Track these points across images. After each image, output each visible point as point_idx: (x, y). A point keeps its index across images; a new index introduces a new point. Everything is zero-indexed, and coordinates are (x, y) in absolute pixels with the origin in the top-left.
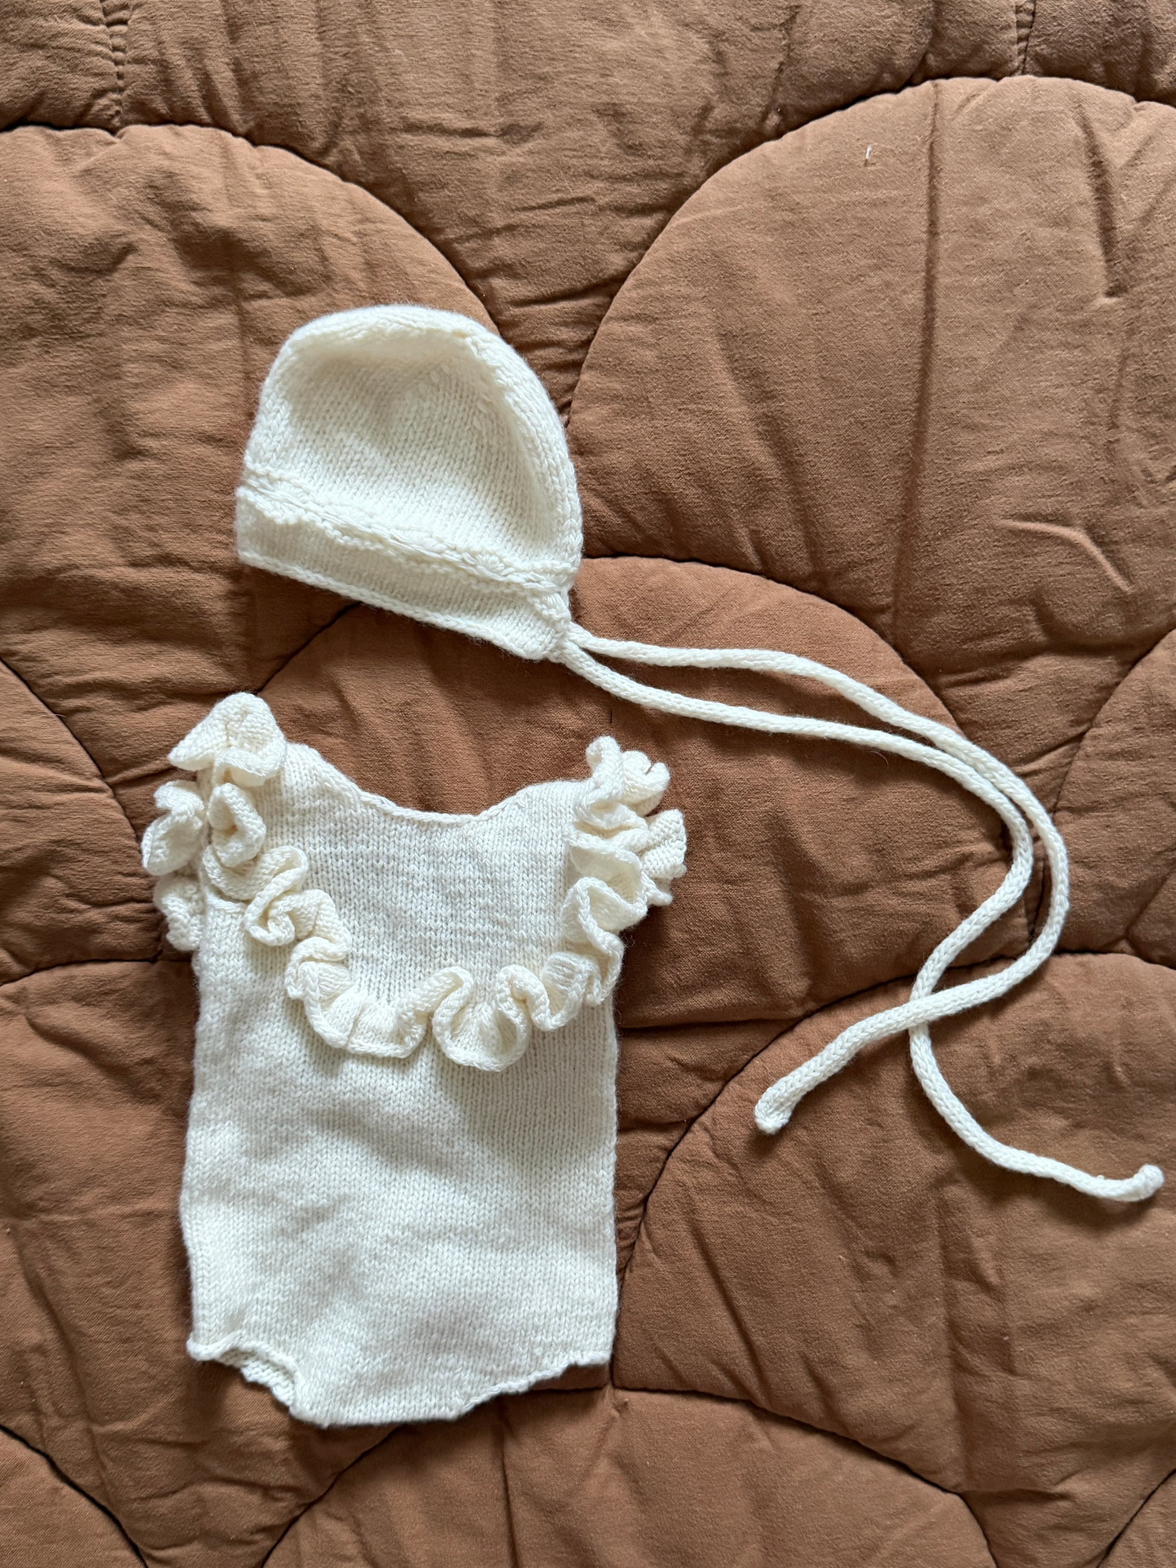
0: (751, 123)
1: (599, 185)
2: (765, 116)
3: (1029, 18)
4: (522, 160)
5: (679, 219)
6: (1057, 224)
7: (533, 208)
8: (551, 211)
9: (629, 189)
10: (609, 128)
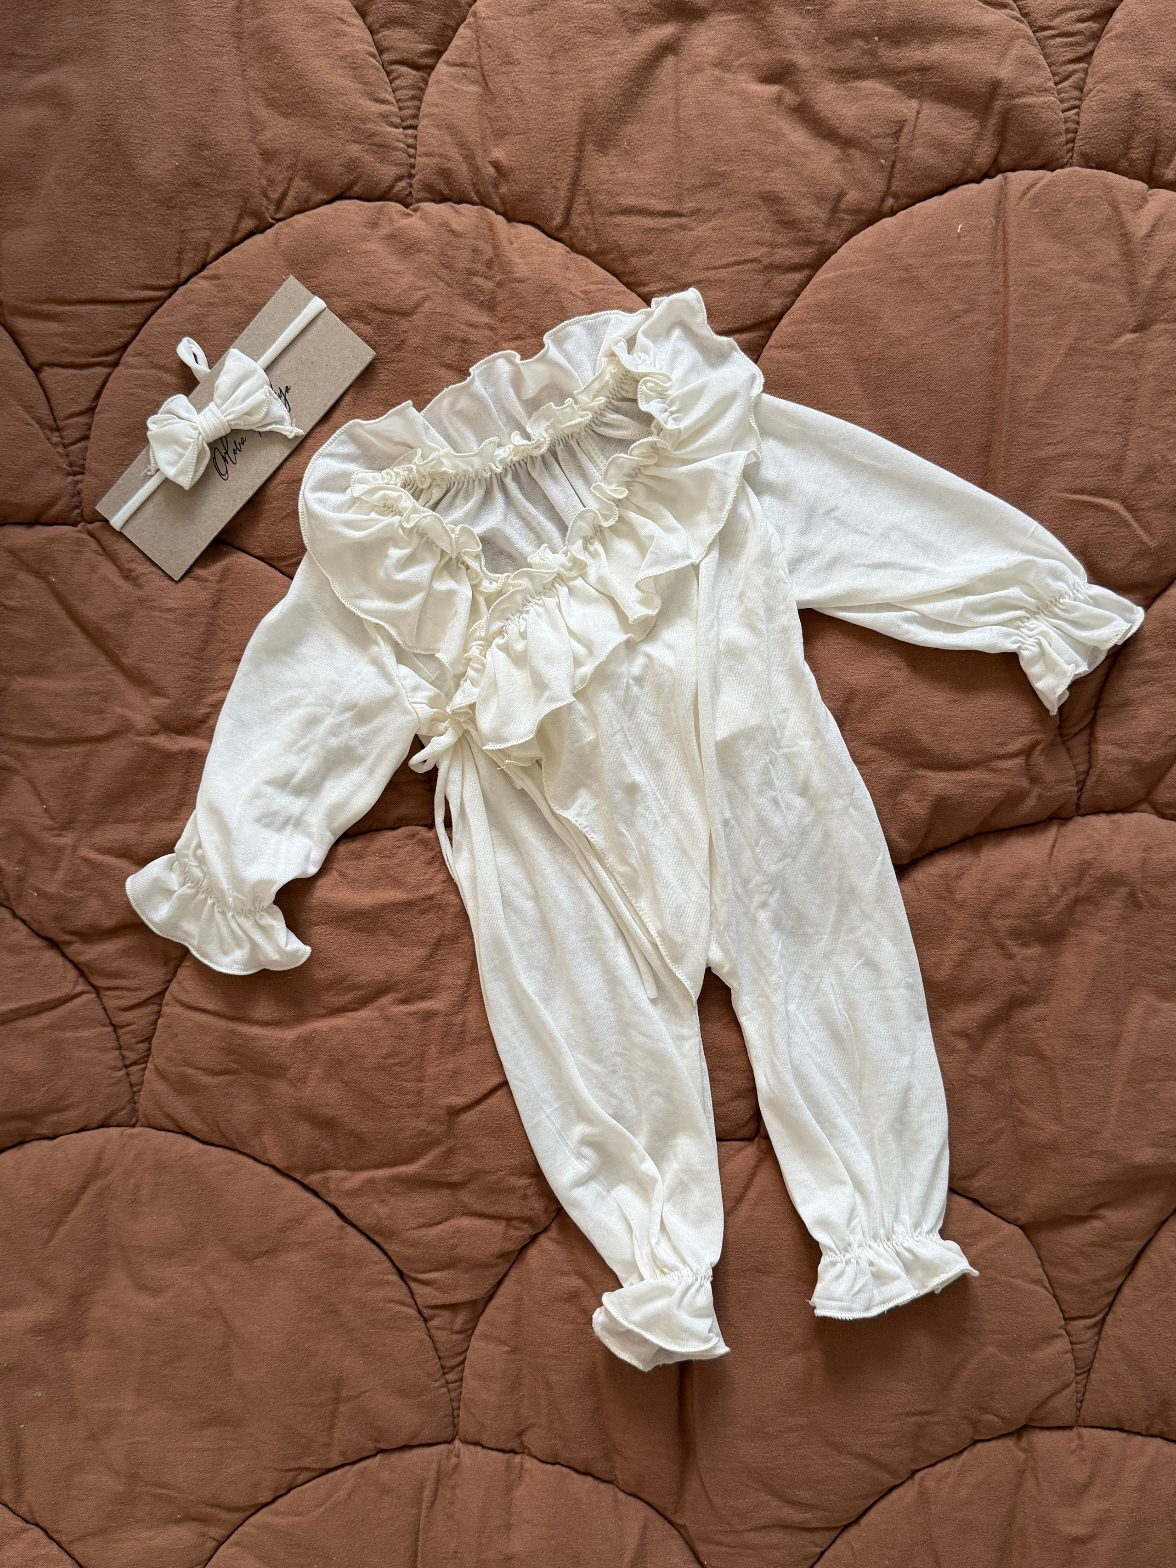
0: (873, 204)
1: (764, 250)
2: (883, 200)
3: (1075, 126)
4: (707, 234)
5: (823, 275)
6: (1094, 280)
7: (715, 268)
8: (729, 269)
9: (786, 252)
10: (771, 209)
